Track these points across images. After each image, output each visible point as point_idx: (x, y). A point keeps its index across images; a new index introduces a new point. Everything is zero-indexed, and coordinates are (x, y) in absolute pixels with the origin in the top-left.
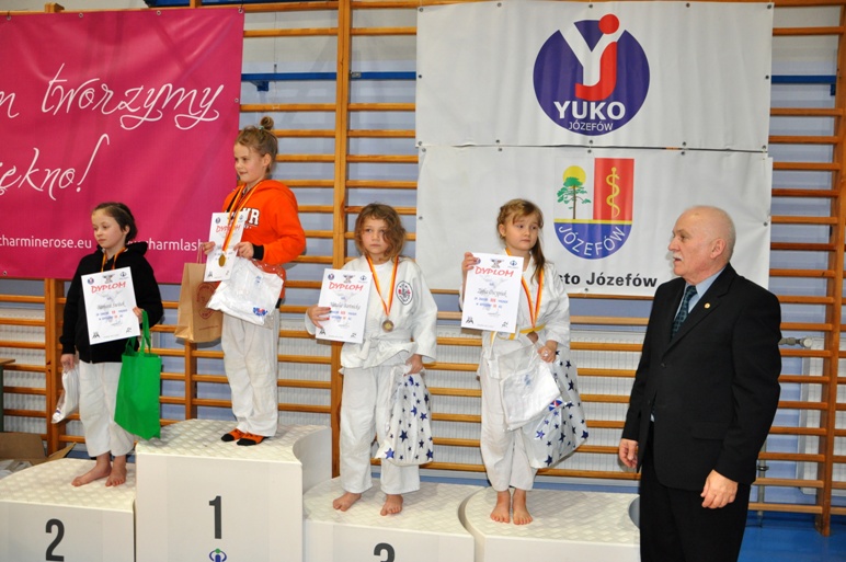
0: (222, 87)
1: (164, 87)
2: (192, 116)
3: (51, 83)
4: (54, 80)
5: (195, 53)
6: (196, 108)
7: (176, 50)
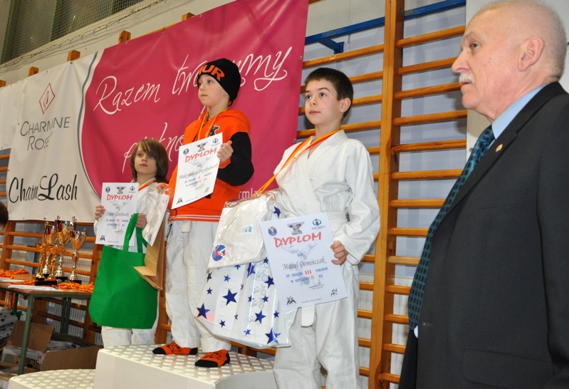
0: (291, 48)
1: (248, 57)
2: (266, 78)
3: (179, 71)
4: (182, 69)
5: (272, 24)
6: (270, 71)
7: (258, 25)
